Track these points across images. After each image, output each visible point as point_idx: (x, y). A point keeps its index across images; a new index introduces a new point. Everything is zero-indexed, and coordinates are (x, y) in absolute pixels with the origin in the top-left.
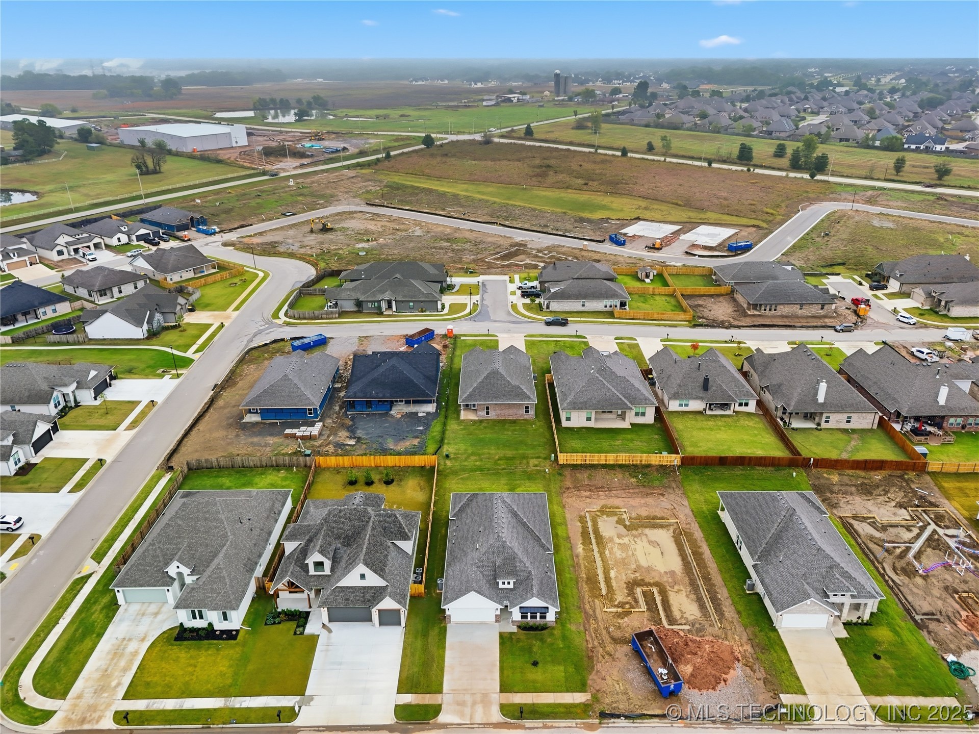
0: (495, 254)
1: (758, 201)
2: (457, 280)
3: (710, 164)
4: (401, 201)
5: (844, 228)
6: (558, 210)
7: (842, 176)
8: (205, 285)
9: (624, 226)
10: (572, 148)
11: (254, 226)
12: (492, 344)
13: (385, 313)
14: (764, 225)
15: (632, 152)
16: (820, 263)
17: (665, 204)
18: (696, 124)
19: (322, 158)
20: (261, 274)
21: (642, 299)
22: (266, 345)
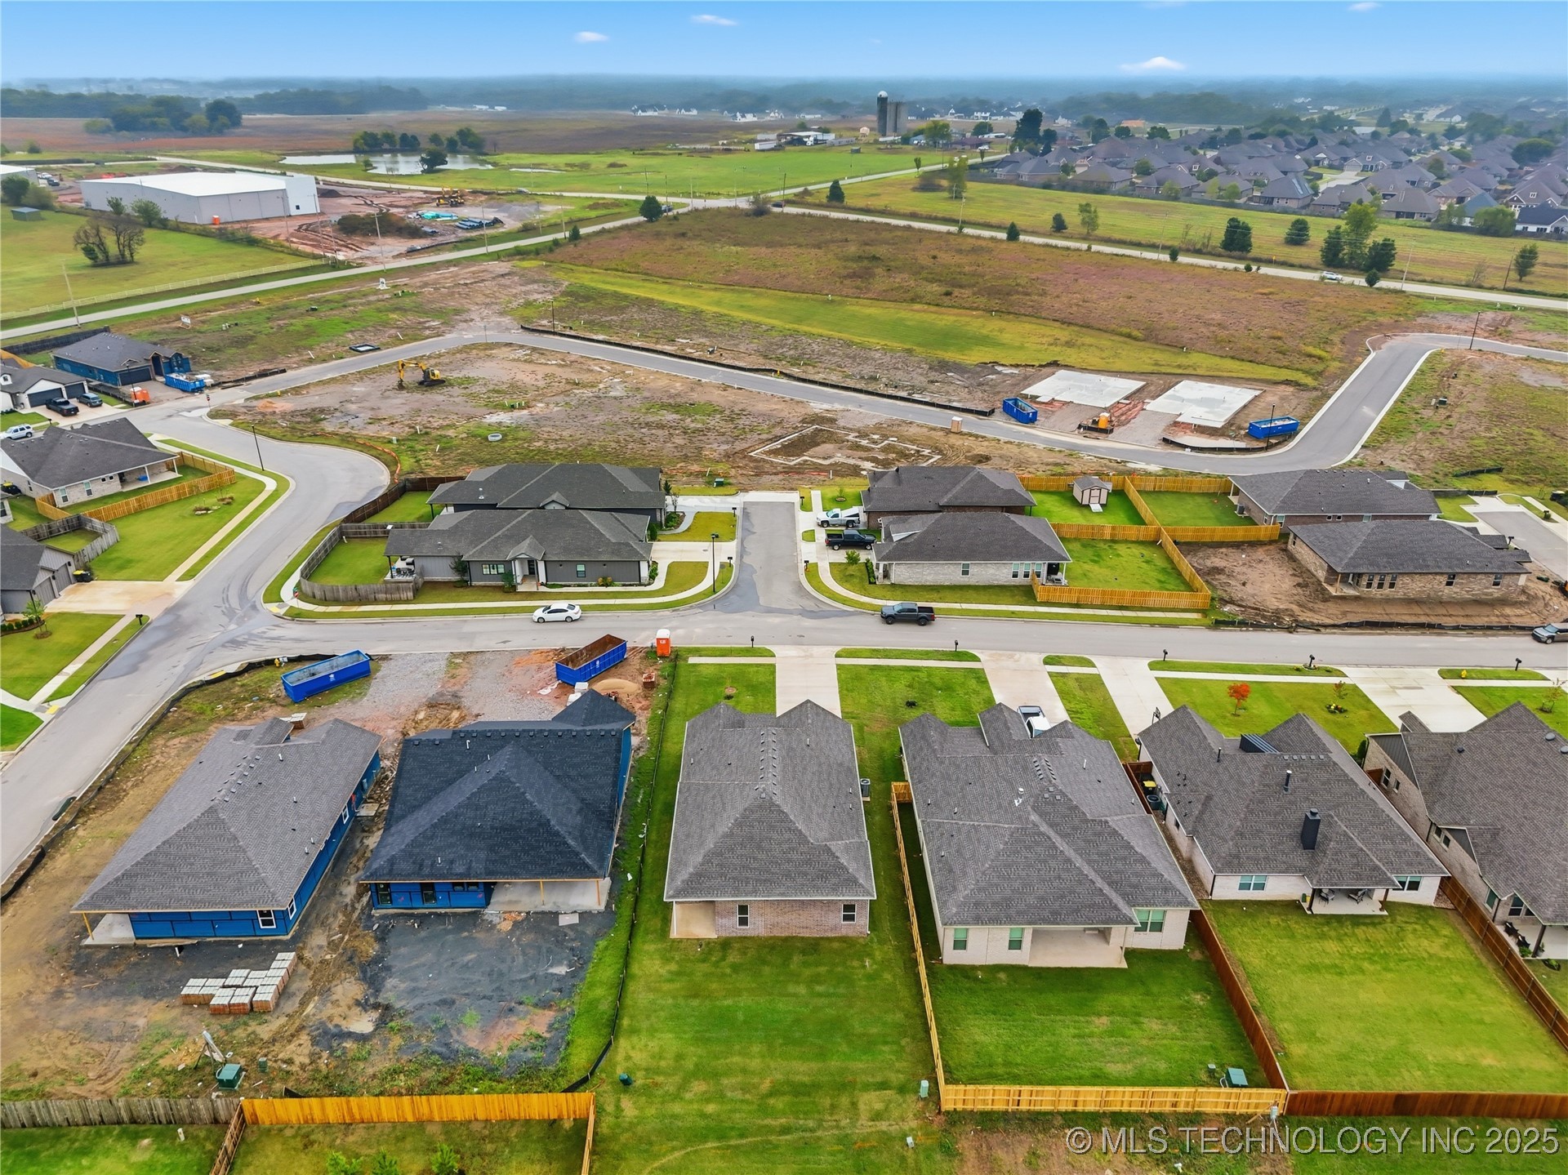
0: (772, 440)
1: (1283, 330)
2: (690, 503)
3: (1174, 256)
4: (591, 324)
5: (1470, 388)
6: (896, 344)
7: (1423, 281)
8: (139, 511)
9: (1028, 380)
10: (916, 225)
11: (289, 373)
12: (762, 679)
13: (520, 589)
14: (1309, 381)
15: (1026, 232)
16: (1449, 467)
17: (1105, 335)
18: (1133, 184)
19: (453, 238)
20: (271, 485)
21: (1090, 552)
22: (228, 676)
